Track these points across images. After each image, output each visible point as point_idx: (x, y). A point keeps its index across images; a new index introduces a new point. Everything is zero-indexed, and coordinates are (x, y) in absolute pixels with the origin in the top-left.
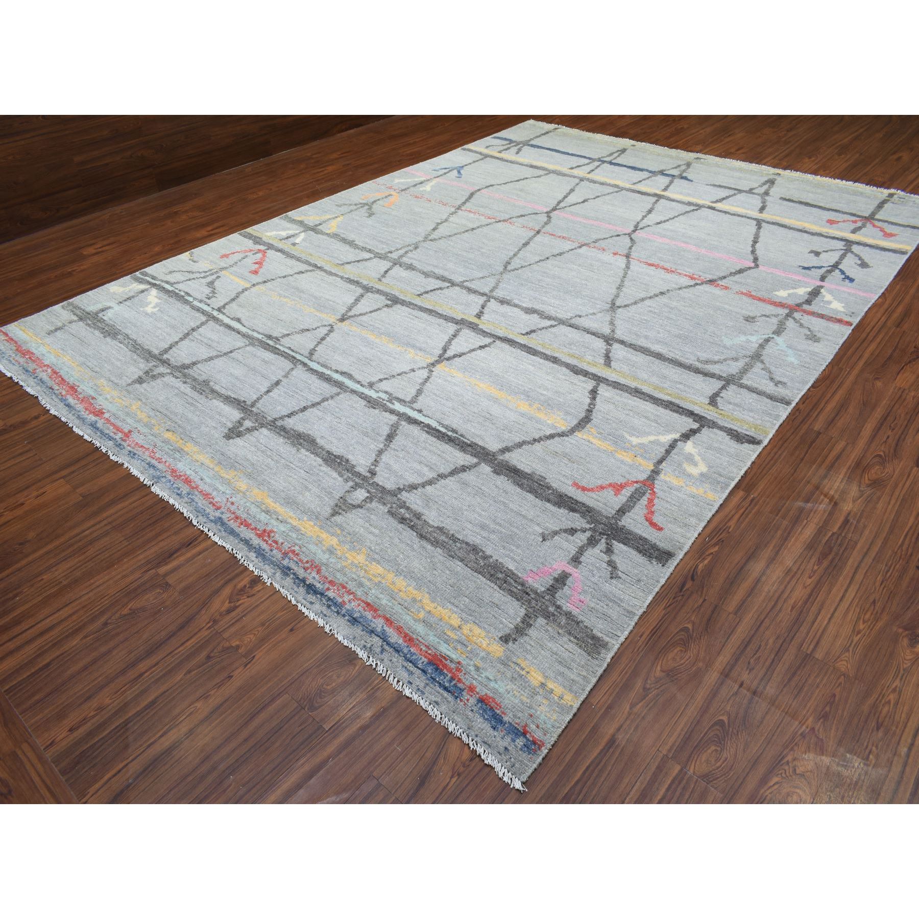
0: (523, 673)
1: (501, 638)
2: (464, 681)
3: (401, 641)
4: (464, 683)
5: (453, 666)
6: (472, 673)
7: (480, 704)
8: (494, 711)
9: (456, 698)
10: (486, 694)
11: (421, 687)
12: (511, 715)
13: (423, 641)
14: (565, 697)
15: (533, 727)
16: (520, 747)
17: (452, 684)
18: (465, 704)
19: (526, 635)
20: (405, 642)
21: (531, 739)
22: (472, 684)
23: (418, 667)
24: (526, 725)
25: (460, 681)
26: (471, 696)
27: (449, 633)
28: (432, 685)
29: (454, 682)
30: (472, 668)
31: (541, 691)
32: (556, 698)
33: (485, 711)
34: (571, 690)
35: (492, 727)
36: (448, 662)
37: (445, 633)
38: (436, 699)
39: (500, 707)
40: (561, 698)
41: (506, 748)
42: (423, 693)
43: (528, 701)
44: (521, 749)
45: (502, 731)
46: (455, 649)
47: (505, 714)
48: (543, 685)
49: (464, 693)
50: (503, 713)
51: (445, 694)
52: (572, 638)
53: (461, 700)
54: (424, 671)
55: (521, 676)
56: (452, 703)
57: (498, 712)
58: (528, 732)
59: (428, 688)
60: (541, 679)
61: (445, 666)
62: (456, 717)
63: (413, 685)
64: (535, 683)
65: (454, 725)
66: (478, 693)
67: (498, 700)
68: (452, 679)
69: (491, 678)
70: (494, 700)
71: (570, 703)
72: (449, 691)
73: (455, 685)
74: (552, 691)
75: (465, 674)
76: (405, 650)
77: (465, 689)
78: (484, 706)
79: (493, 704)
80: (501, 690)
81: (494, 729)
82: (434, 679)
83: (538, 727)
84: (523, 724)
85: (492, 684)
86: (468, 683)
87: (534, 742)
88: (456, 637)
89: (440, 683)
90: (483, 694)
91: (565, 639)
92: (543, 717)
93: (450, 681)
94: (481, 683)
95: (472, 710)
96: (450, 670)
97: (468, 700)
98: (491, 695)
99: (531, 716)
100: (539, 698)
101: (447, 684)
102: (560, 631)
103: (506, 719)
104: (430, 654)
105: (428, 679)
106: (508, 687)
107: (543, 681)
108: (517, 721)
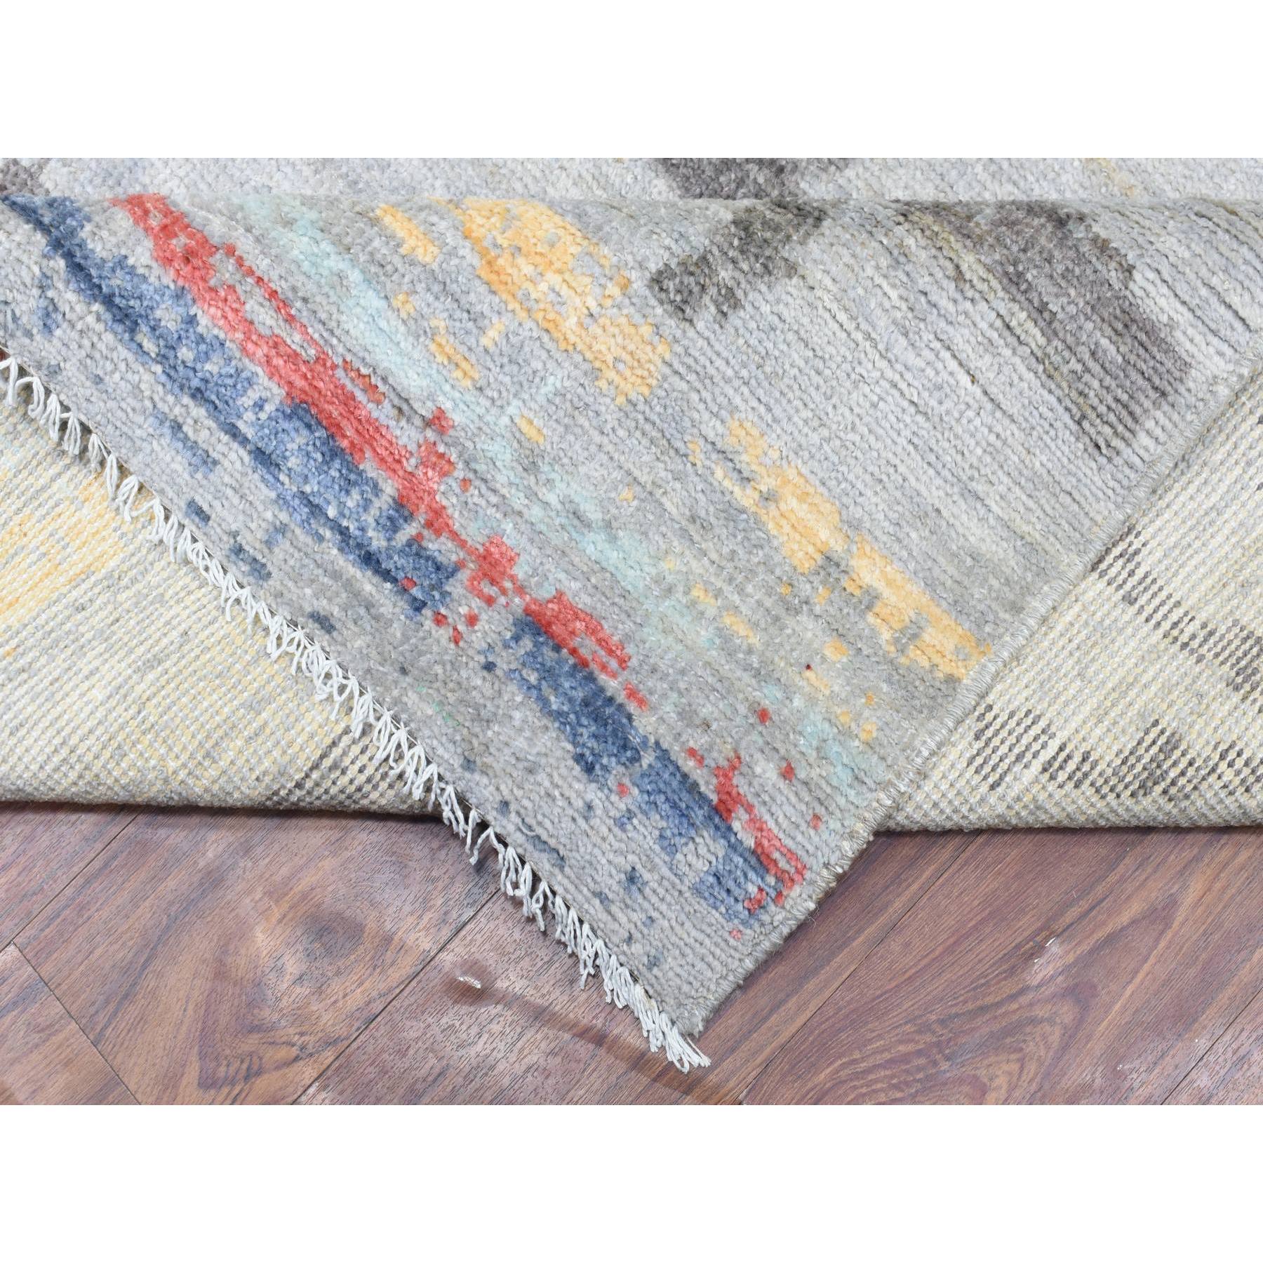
0: (746, 497)
1: (657, 281)
2: (457, 519)
3: (142, 254)
4: (454, 536)
5: (407, 436)
6: (501, 479)
7: (527, 643)
8: (591, 678)
9: (418, 606)
10: (559, 597)
11: (252, 543)
12: (669, 710)
13: (262, 265)
14: (930, 635)
15: (767, 771)
16: (692, 878)
17: (402, 537)
18: (456, 639)
19: (792, 269)
20: (167, 261)
21: (750, 842)
22: (495, 540)
23: (234, 432)
24: (735, 763)
25: (437, 522)
26: (490, 601)
27: (396, 224)
28: (303, 537)
29: (409, 531)
30: (501, 451)
31: (821, 598)
32: (886, 635)
33: (548, 673)
34: (959, 607)
35: (579, 758)
36: (383, 414)
37: (374, 222)
38: (322, 605)
39: (623, 662)
40: (911, 634)
41: (632, 878)
42: (259, 571)
43: (755, 640)
44: (697, 890)
45: (622, 791)
46: (419, 329)
47: (641, 702)
48: (831, 565)
49: (456, 587)
50: (632, 694)
51: (368, 583)
52: (1020, 317)
53: (440, 620)
54: (264, 458)
55: (731, 513)
56: (396, 631)
57: (612, 685)
58: (738, 799)
59: (284, 545)
60: (828, 537)
61: (371, 433)
62: (411, 698)
63: (214, 527)
64: (801, 555)
65: (401, 735)
66: (521, 590)
67: (615, 628)
68: (402, 509)
69: (592, 512)
70: (593, 630)
71: (945, 668)
72: (386, 575)
73: (415, 548)
74: (870, 600)
75: (465, 482)
76: (168, 316)
77: (459, 566)
78: (549, 655)
79: (587, 647)
80: (633, 579)
81: (589, 769)
82: (316, 510)
83: (788, 773)
84: (719, 757)
85: (593, 545)
86: (475, 534)
87: (760, 859)
88: (428, 254)
89: (343, 532)
90: (547, 592)
91: (984, 316)
92: (816, 725)
93: (392, 526)
94: (537, 536)
95: (489, 667)
96: (392, 462)
97: (472, 620)
98: (584, 601)
99: (763, 716)
100: (807, 627)
101: (377, 541)
102: (968, 261)
103: (645, 724)
104: (293, 357)
105: (281, 500)
106: (665, 566)
107: (837, 546)
108: (698, 740)
